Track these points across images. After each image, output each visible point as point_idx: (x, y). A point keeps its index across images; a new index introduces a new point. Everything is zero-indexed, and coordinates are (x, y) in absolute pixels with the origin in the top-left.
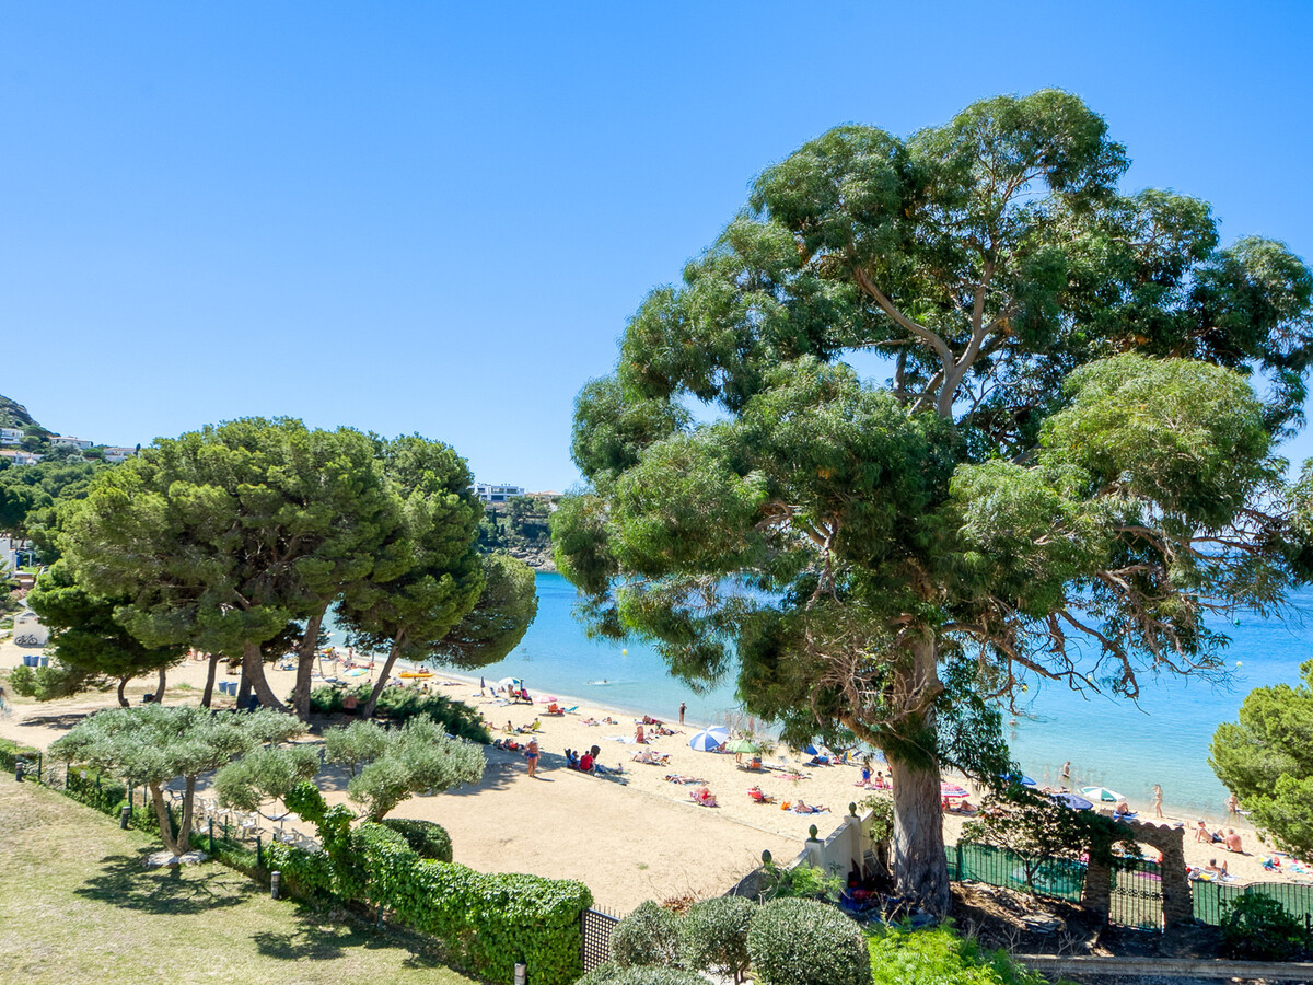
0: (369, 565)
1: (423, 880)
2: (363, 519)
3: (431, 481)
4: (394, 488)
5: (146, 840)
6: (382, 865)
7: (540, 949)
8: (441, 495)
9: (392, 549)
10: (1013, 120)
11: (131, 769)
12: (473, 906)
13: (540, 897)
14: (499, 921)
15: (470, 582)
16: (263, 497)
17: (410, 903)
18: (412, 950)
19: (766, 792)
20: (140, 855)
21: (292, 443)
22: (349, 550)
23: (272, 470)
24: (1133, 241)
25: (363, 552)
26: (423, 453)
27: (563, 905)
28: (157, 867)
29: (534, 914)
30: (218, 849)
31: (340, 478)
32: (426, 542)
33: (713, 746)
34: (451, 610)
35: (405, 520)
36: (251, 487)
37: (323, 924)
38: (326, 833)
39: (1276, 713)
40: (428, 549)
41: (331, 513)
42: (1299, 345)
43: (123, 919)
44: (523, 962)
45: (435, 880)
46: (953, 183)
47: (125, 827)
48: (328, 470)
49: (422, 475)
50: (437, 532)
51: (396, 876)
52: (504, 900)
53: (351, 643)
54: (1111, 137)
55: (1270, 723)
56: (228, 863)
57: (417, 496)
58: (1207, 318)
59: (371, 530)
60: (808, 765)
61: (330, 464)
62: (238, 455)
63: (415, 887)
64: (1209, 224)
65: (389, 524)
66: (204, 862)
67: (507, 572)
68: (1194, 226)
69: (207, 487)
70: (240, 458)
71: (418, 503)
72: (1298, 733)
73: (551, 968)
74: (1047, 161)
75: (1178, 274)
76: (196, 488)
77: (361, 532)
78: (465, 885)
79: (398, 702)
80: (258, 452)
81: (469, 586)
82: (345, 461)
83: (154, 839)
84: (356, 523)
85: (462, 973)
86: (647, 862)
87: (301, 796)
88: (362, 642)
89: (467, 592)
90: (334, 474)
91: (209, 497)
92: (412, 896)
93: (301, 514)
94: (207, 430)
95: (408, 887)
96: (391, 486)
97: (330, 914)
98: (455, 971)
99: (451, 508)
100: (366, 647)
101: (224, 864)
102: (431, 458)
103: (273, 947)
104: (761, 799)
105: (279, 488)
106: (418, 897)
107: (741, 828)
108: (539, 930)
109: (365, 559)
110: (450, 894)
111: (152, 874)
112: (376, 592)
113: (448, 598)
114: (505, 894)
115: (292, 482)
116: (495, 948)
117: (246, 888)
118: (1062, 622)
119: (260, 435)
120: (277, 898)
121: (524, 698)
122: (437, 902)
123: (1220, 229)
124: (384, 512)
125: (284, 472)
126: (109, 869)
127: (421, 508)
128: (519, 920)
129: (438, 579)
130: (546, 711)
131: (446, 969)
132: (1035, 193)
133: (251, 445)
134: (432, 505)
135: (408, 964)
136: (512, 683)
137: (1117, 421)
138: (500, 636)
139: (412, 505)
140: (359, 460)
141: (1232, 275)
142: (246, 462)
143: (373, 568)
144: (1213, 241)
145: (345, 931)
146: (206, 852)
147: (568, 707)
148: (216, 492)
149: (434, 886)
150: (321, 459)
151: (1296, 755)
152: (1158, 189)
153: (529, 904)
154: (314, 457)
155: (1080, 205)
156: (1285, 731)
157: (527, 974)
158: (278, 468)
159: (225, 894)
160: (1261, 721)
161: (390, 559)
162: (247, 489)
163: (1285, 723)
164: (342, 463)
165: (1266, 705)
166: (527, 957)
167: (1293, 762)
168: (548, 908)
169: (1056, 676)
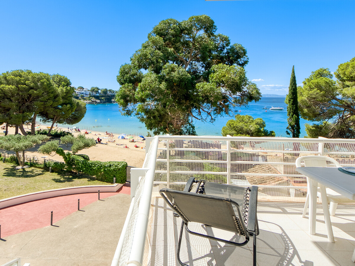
0: (52, 102)
1: (90, 164)
2: (50, 93)
3: (64, 84)
4: (56, 86)
5: (12, 165)
6: (79, 163)
7: (119, 174)
8: (66, 87)
9: (57, 99)
10: (199, 20)
11: (15, 148)
12: (103, 168)
13: (118, 164)
14: (109, 170)
15: (73, 106)
16: (24, 88)
17: (87, 169)
18: (88, 178)
19: (138, 146)
20: (13, 168)
21: (32, 76)
22: (47, 100)
23: (27, 82)
24: (216, 42)
25: (50, 100)
26: (61, 78)
27: (123, 166)
28: (19, 169)
29: (118, 168)
30: (32, 164)
31: (44, 84)
32: (63, 98)
33: (123, 138)
34: (70, 112)
35: (58, 93)
36: (22, 86)
37: (65, 176)
38: (65, 158)
39: (233, 124)
40: (64, 99)
41: (42, 92)
42: (243, 62)
43: (19, 180)
44: (115, 177)
45: (93, 164)
46: (189, 31)
47: (4, 162)
48: (41, 82)
49: (61, 83)
50: (66, 95)
51: (83, 164)
52: (110, 166)
53: (42, 120)
54: (215, 24)
55: (232, 126)
56: (36, 167)
57: (61, 88)
58: (229, 57)
59: (52, 95)
60: (142, 140)
61: (41, 81)
62: (18, 78)
63: (88, 166)
64: (229, 40)
65: (56, 94)
66: (29, 167)
67: (80, 104)
68: (227, 41)
69: (11, 86)
70: (18, 79)
71: (61, 89)
72: (237, 127)
73: (121, 177)
74: (205, 28)
75: (224, 49)
76: (8, 86)
77: (49, 96)
78: (101, 164)
79: (53, 133)
80: (22, 78)
81: (73, 107)
82: (45, 80)
83: (13, 164)
84: (48, 94)
85: (101, 181)
86: (125, 159)
87: (60, 150)
88: (44, 120)
89: (73, 108)
90: (42, 83)
91: (12, 88)
92: (87, 168)
93: (35, 92)
94: (7, 72)
95: (87, 166)
96: (55, 86)
97: (66, 174)
98: (99, 181)
99: (69, 90)
100: (45, 121)
101: (35, 167)
102: (63, 79)
103: (57, 181)
104: (137, 147)
105: (29, 86)
106: (89, 168)
107: (139, 152)
108: (119, 171)
109: (51, 101)
110: (97, 166)
111: (18, 171)
112: (53, 109)
113: (69, 110)
114: (111, 165)
115: (32, 85)
116: (108, 175)
117: (43, 172)
118: (201, 110)
119: (22, 74)
120: (51, 172)
121: (79, 131)
122: (94, 168)
123: (231, 41)
124: (54, 92)
125: (30, 82)
126: (7, 171)
127: (62, 90)
128: (114, 169)
129: (67, 106)
130: (85, 133)
131: (97, 181)
132: (201, 33)
133: (20, 76)
134: (64, 90)
135: (89, 181)
136: (76, 128)
137: (224, 76)
138: (79, 117)
139: (60, 90)
140: (48, 80)
141: (232, 49)
142: (20, 80)
143: (52, 103)
144: (229, 43)
145: (71, 177)
146: (29, 165)
147: (89, 132)
148: (13, 87)
149: (93, 165)
150: (39, 80)
151: (236, 131)
152: (221, 34)
153: (116, 166)
154: (37, 79)
155: (209, 36)
156: (234, 127)
157: (116, 179)
158: (28, 82)
159: (39, 173)
160: (230, 125)
161: (56, 101)
162: (21, 86)
163: (234, 126)
164: (44, 80)
165: (231, 123)
166: (116, 176)
167: (236, 132)
168: (120, 166)
169: (200, 120)
